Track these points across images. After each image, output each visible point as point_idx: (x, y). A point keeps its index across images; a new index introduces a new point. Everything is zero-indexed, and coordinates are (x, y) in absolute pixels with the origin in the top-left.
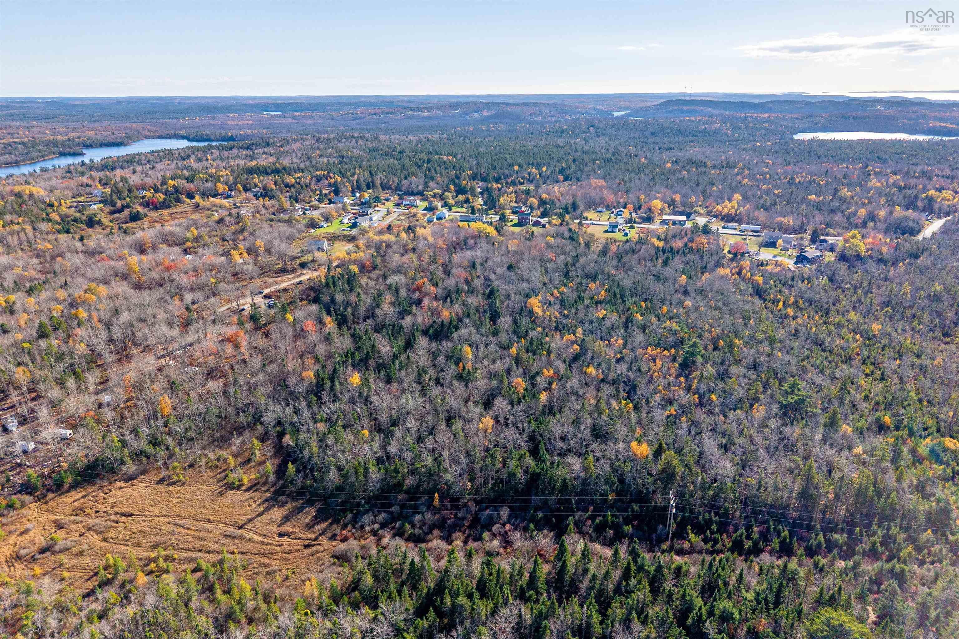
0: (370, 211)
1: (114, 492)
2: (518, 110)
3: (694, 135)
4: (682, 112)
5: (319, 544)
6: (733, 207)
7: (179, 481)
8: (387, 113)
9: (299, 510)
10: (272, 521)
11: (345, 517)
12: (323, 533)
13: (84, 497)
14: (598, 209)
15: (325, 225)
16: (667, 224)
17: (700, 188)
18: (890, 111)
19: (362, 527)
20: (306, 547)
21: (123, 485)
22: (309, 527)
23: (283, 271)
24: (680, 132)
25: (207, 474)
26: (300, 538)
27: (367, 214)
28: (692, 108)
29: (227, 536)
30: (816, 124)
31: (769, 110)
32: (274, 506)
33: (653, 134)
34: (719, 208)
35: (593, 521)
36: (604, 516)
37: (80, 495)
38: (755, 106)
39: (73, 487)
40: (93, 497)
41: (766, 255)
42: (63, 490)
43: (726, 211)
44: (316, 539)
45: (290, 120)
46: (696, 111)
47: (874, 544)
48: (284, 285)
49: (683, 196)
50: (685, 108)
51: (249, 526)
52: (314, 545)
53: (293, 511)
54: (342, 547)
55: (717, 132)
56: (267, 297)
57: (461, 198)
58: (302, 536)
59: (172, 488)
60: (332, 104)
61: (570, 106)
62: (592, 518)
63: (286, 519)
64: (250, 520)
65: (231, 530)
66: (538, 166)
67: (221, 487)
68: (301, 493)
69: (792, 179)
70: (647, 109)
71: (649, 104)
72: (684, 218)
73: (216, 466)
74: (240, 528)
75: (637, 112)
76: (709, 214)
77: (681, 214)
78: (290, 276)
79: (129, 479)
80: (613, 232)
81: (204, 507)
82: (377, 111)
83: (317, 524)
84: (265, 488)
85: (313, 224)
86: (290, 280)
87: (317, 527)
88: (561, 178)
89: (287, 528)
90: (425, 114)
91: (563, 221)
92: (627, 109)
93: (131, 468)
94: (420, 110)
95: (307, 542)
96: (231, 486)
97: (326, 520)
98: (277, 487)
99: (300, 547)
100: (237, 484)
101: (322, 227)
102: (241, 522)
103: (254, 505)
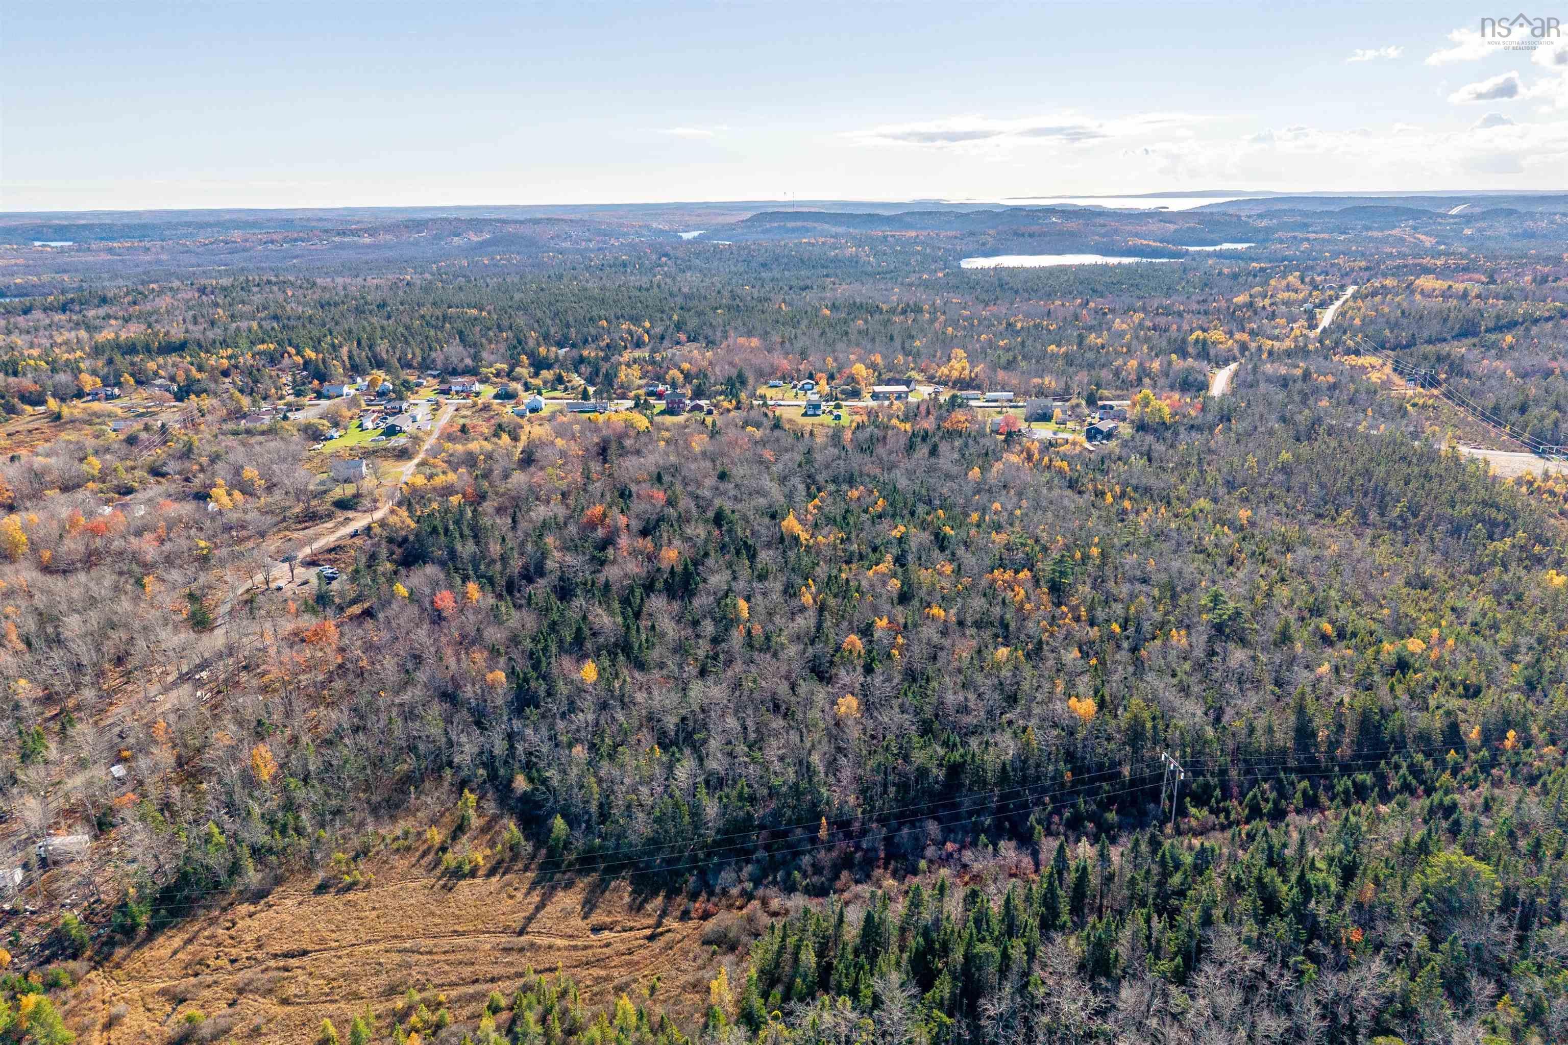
0: (405, 406)
1: (240, 924)
2: (526, 230)
3: (823, 267)
4: (788, 230)
5: (669, 931)
6: (963, 369)
7: (355, 883)
8: (296, 240)
9: (599, 888)
10: (567, 914)
11: (686, 882)
12: (664, 913)
13: (190, 941)
14: (771, 383)
15: (336, 435)
16: (888, 398)
17: (897, 343)
18: (1073, 225)
19: (725, 892)
20: (651, 938)
21: (252, 908)
22: (636, 908)
23: (311, 518)
24: (803, 262)
25: (401, 864)
26: (631, 929)
27: (400, 411)
28: (799, 224)
29: (507, 950)
30: (984, 244)
31: (909, 226)
32: (554, 888)
33: (764, 265)
34: (944, 370)
35: (1061, 815)
36: (1073, 806)
37: (177, 942)
38: (889, 220)
39: (154, 930)
40: (207, 938)
41: (1043, 431)
42: (138, 940)
43: (955, 374)
44: (659, 924)
45: (105, 257)
46: (807, 230)
47: (1404, 776)
48: (329, 540)
49: (884, 357)
50: (790, 225)
51: (533, 927)
52: (662, 934)
53: (592, 891)
54: (709, 925)
55: (854, 261)
56: (311, 563)
57: (546, 374)
58: (632, 924)
59: (350, 896)
60: (170, 226)
61: (609, 224)
62: (1058, 811)
63: (589, 906)
64: (530, 919)
65: (504, 939)
66: (636, 320)
67: (439, 879)
68: (586, 863)
69: (1009, 325)
70: (731, 227)
71: (732, 219)
72: (903, 388)
73: (408, 849)
74: (521, 933)
75: (717, 231)
76: (931, 380)
77: (897, 382)
78: (330, 525)
79: (258, 896)
80: (815, 415)
81: (433, 914)
82: (274, 237)
83: (646, 901)
84: (520, 865)
85: (314, 434)
86: (332, 531)
87: (649, 907)
88: (683, 337)
89: (597, 918)
90: (367, 240)
91: (739, 402)
92: (697, 228)
93: (253, 876)
94: (354, 233)
95: (648, 932)
96: (457, 874)
97: (655, 894)
98: (540, 859)
99: (641, 942)
100: (467, 868)
101: (331, 438)
102: (517, 926)
103: (519, 895)
